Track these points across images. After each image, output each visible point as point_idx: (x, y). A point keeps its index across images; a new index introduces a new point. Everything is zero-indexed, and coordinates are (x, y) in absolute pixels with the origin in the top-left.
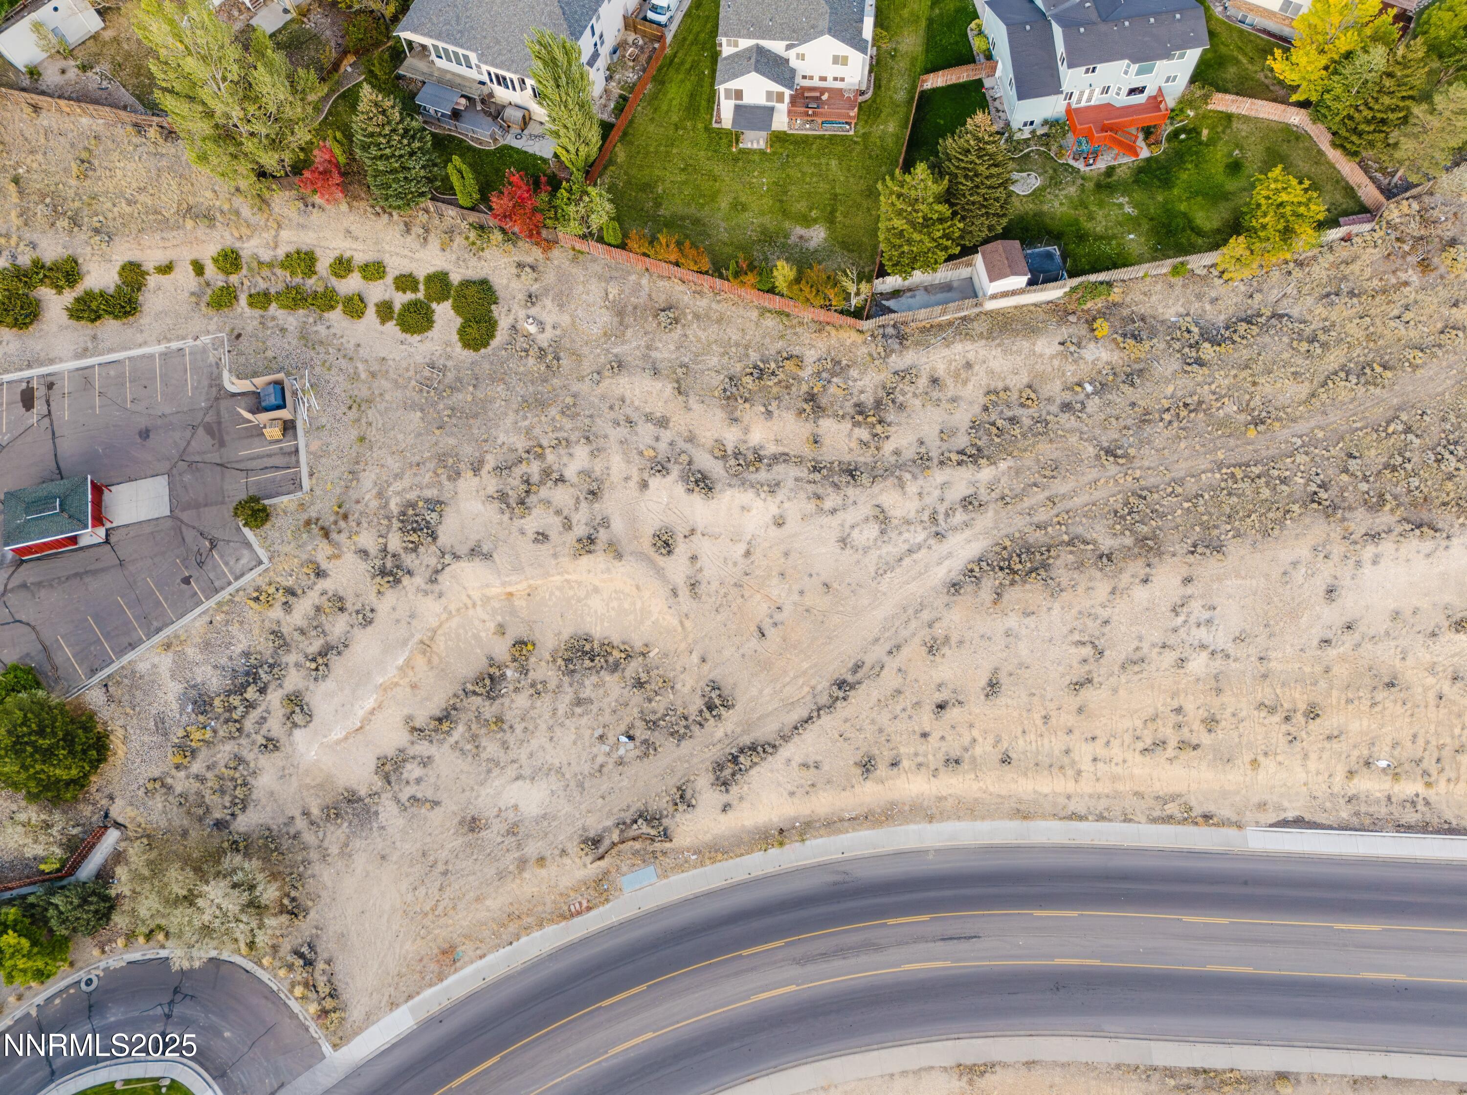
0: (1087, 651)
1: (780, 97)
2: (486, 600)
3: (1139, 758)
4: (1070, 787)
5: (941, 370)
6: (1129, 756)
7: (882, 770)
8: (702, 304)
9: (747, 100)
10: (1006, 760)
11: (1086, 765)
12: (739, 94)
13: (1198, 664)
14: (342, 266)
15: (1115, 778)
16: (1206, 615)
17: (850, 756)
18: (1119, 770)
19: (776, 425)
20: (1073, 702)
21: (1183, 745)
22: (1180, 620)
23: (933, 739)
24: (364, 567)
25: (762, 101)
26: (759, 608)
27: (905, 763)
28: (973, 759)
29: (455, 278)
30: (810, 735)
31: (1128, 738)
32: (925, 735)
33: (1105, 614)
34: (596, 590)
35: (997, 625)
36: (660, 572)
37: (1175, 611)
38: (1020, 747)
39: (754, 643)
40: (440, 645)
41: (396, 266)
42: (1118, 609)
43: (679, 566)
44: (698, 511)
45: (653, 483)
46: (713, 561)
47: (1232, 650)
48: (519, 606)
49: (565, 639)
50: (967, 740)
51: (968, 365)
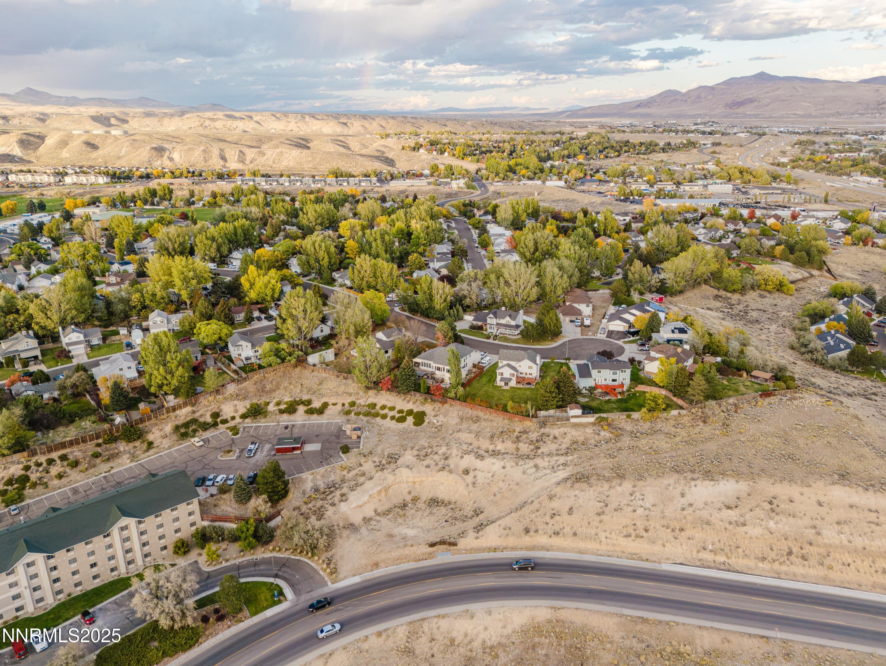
0: (602, 504)
1: (513, 375)
2: (407, 482)
3: (622, 539)
4: (598, 547)
5: (557, 435)
6: (618, 537)
7: (532, 533)
8: (486, 417)
9: (504, 376)
10: (575, 534)
11: (603, 539)
12: (502, 374)
13: (640, 511)
14: (383, 407)
15: (614, 545)
16: (642, 497)
17: (520, 527)
18: (615, 542)
19: (505, 444)
20: (598, 518)
21: (637, 536)
22: (633, 498)
23: (550, 525)
24: (373, 465)
25: (509, 376)
26: (495, 489)
27: (540, 532)
28: (564, 534)
29: (415, 411)
30: (507, 518)
31: (617, 532)
32: (547, 524)
33: (608, 493)
34: (442, 483)
35: (572, 493)
36: (464, 480)
37: (631, 495)
38: (579, 531)
39: (492, 497)
40: (390, 491)
41: (398, 408)
42: (612, 492)
43: (469, 478)
44: (478, 464)
45: (465, 456)
46: (481, 478)
47: (652, 508)
48: (417, 486)
49: (429, 497)
50: (561, 526)
51: (565, 434)
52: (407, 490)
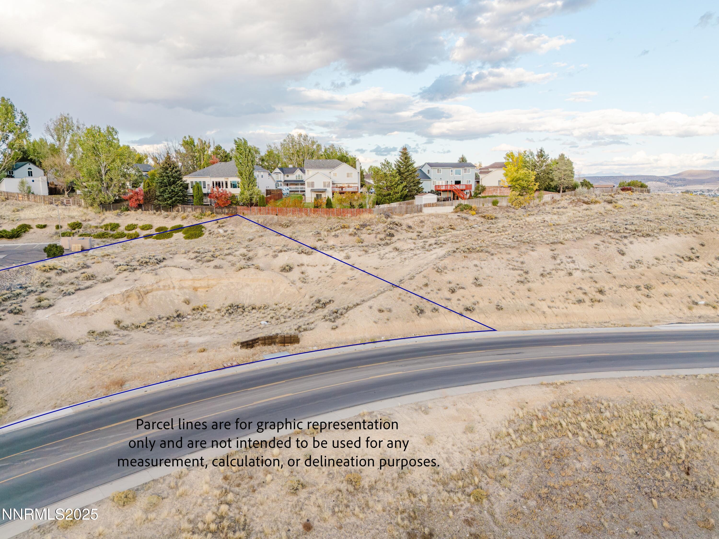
0: (520, 272)
1: (329, 185)
2: (182, 288)
3: (573, 306)
4: (544, 319)
5: (411, 224)
6: (567, 305)
7: (428, 313)
8: (300, 220)
9: (316, 187)
10: (499, 308)
11: (546, 309)
12: (313, 184)
13: (577, 274)
14: (132, 227)
15: (566, 315)
16: (569, 260)
17: (407, 309)
18: (565, 311)
19: (340, 239)
20: (523, 287)
21: (593, 301)
22: (558, 261)
23: (454, 301)
25: (322, 187)
27: (441, 310)
28: (481, 309)
29: (185, 226)
30: (381, 297)
31: (562, 299)
32: (449, 300)
33: (521, 260)
34: (248, 285)
35: (470, 264)
36: (285, 277)
37: (554, 259)
38: (503, 303)
39: (341, 286)
40: (149, 298)
42: (525, 258)
43: (295, 274)
44: (304, 259)
45: (280, 254)
46: (312, 273)
47: (591, 270)
48: (201, 293)
49: (228, 303)
50: (473, 300)
51: (422, 222)
52: (183, 298)
